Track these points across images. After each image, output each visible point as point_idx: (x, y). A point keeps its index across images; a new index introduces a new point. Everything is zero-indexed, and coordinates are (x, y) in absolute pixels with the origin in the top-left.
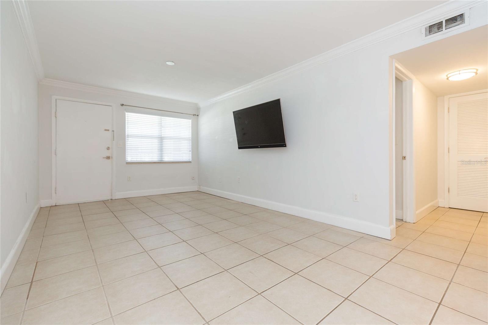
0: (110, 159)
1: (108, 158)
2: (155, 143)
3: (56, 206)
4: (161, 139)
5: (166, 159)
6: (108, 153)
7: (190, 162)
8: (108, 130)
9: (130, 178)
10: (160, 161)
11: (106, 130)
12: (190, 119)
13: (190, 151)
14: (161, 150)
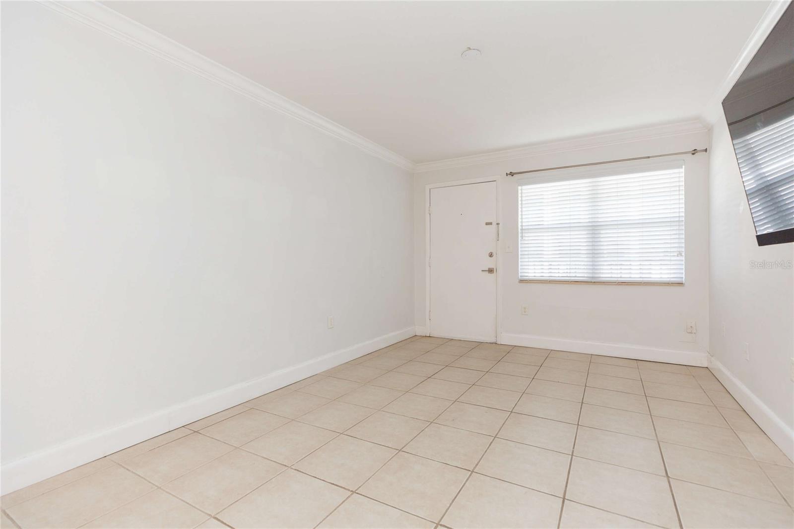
0: (493, 273)
1: (491, 271)
2: (580, 239)
3: (430, 337)
4: (594, 229)
5: (608, 272)
6: (489, 263)
7: (680, 284)
8: (491, 224)
9: (525, 308)
10: (589, 280)
11: (487, 224)
12: (680, 167)
13: (680, 254)
14: (594, 253)
